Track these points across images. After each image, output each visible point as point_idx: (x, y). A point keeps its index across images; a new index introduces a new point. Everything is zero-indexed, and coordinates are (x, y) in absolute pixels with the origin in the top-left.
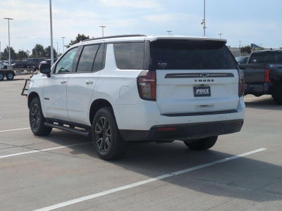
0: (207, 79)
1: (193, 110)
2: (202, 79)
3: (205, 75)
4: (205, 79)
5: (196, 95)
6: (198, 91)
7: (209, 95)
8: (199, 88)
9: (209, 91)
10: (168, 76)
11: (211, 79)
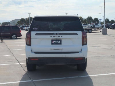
0: (58, 36)
1: (50, 51)
2: (55, 36)
3: (56, 34)
4: (56, 36)
5: (52, 44)
6: (54, 42)
7: (61, 44)
8: (55, 40)
9: (61, 42)
10: (36, 34)
11: (60, 36)
